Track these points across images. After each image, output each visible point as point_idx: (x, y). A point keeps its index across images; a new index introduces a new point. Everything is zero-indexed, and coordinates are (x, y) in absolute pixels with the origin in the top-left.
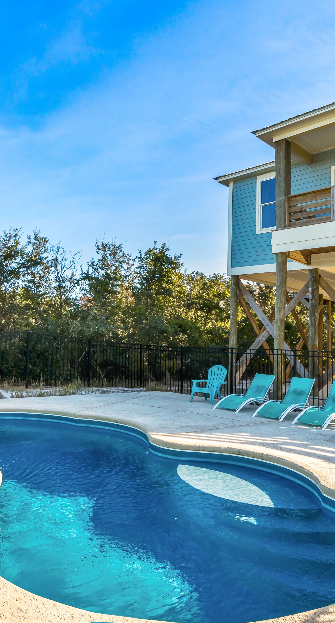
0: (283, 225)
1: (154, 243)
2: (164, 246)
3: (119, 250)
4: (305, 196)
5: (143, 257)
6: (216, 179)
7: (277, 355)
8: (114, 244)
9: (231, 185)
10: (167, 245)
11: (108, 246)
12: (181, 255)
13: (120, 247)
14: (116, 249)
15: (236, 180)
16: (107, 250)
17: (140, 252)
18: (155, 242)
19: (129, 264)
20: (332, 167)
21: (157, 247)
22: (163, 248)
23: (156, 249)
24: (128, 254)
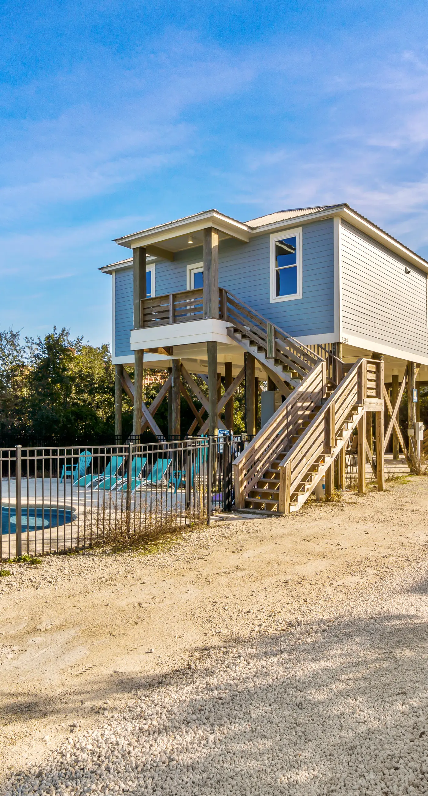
0: (138, 325)
1: (53, 328)
2: (64, 330)
3: (17, 337)
4: (154, 300)
5: (43, 342)
6: (100, 269)
7: (136, 439)
8: (12, 331)
9: (114, 274)
10: (67, 329)
11: (4, 335)
12: (82, 337)
13: (18, 335)
14: (14, 336)
15: (117, 271)
16: (4, 339)
17: (39, 339)
18: (55, 327)
19: (32, 349)
20: (187, 266)
21: (56, 332)
22: (63, 333)
23: (56, 334)
24: (31, 338)
